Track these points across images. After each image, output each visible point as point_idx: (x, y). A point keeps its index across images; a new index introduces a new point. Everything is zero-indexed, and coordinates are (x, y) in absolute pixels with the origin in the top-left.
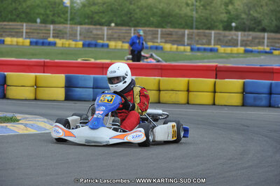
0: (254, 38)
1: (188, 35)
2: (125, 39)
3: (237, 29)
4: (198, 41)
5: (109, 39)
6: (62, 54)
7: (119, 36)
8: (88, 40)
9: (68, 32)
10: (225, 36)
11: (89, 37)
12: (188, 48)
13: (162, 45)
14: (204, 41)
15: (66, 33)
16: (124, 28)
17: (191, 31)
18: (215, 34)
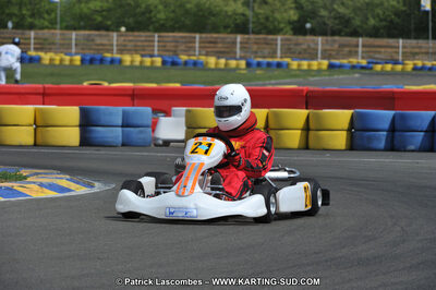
0: (342, 46)
1: (241, 43)
2: (144, 50)
3: (313, 32)
4: (256, 52)
5: (121, 51)
6: (52, 75)
7: (136, 46)
8: (89, 54)
9: (58, 41)
10: (297, 44)
11: (90, 49)
12: (243, 63)
13: (203, 58)
14: (266, 52)
15: (54, 44)
16: (142, 34)
17: (246, 36)
18: (282, 40)
